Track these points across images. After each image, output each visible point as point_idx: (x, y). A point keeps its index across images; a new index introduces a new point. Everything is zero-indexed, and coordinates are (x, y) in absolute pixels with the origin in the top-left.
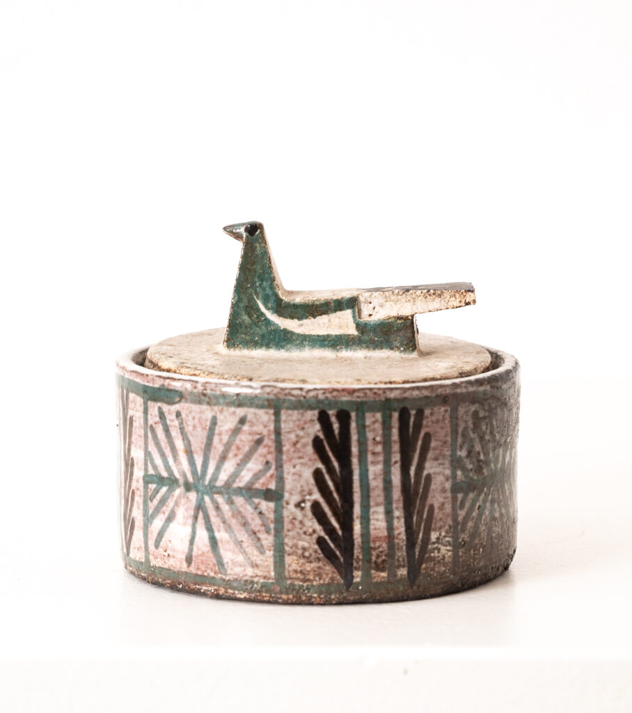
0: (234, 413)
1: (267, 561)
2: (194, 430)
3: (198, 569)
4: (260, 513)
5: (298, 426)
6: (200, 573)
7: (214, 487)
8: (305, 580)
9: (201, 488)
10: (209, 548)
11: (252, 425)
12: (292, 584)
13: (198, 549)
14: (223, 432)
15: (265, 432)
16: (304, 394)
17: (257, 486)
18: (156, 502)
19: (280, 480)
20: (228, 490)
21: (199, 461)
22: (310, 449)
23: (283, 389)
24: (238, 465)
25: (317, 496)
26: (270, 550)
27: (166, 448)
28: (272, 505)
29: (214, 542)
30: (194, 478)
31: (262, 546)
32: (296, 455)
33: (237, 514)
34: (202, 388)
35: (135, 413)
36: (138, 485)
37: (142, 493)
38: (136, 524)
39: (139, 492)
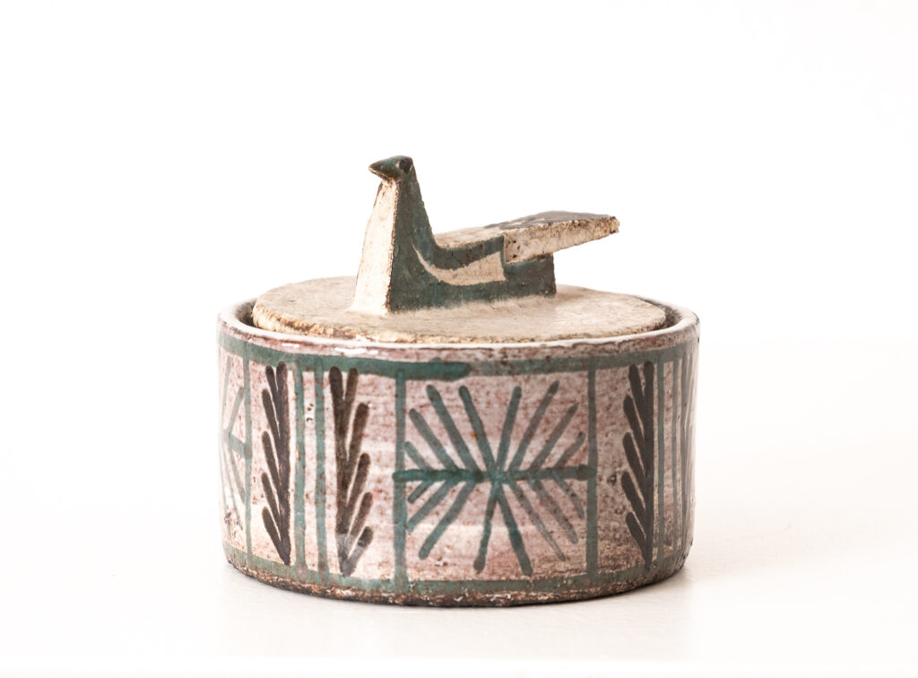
0: (543, 380)
1: (579, 550)
2: (487, 407)
3: (493, 573)
4: (573, 495)
5: (611, 387)
6: (495, 578)
7: (517, 472)
8: (614, 567)
9: (498, 476)
10: (510, 547)
11: (565, 391)
12: (603, 574)
13: (494, 550)
14: (530, 405)
15: (579, 399)
16: (616, 348)
17: (570, 463)
18: (420, 502)
19: (593, 452)
20: (536, 474)
21: (495, 445)
22: (621, 412)
23: (596, 345)
24: (547, 441)
25: (626, 467)
26: (583, 538)
28: (584, 483)
29: (516, 539)
30: (487, 465)
31: (575, 534)
32: (608, 422)
33: (546, 500)
34: (501, 355)
35: (374, 398)
36: (380, 486)
37: (391, 494)
38: (376, 534)
39: (383, 495)
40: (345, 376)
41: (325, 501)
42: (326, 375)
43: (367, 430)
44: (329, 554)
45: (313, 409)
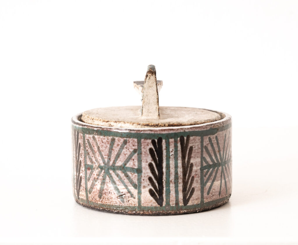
2: (221, 142)
6: (222, 197)
18: (207, 176)
27: (212, 153)
35: (195, 144)
36: (196, 173)
37: (200, 175)
38: (196, 189)
39: (197, 176)
40: (185, 138)
41: (178, 182)
42: (179, 139)
43: (192, 155)
44: (179, 199)
45: (173, 151)
